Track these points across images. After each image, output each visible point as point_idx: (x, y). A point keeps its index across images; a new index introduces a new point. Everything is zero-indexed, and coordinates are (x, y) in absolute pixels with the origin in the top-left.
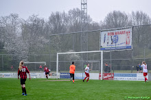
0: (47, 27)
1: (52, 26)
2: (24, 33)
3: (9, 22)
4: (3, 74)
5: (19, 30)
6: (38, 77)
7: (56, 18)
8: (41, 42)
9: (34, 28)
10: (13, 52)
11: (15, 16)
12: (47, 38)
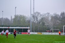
0: (60, 17)
1: (62, 17)
2: (52, 19)
3: (46, 15)
4: (45, 33)
5: (50, 18)
6: (57, 34)
7: (63, 14)
8: (58, 22)
9: (55, 18)
10: (48, 26)
11: (48, 13)
12: (60, 21)
